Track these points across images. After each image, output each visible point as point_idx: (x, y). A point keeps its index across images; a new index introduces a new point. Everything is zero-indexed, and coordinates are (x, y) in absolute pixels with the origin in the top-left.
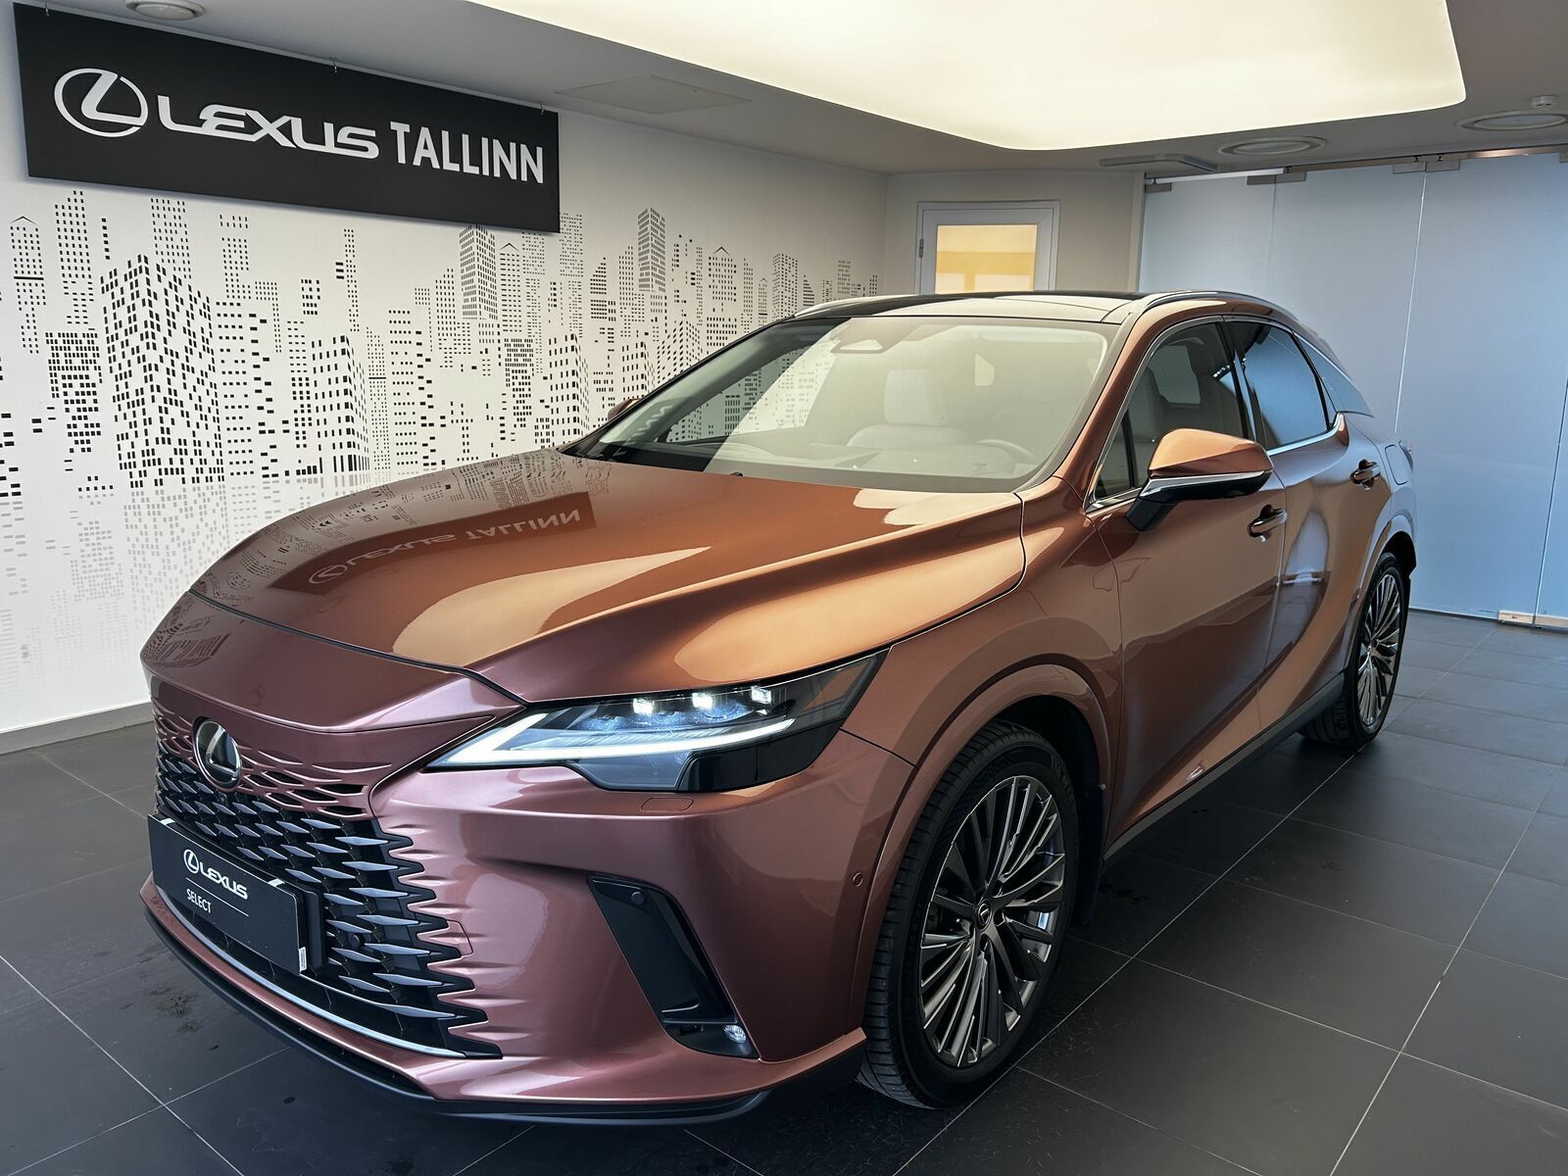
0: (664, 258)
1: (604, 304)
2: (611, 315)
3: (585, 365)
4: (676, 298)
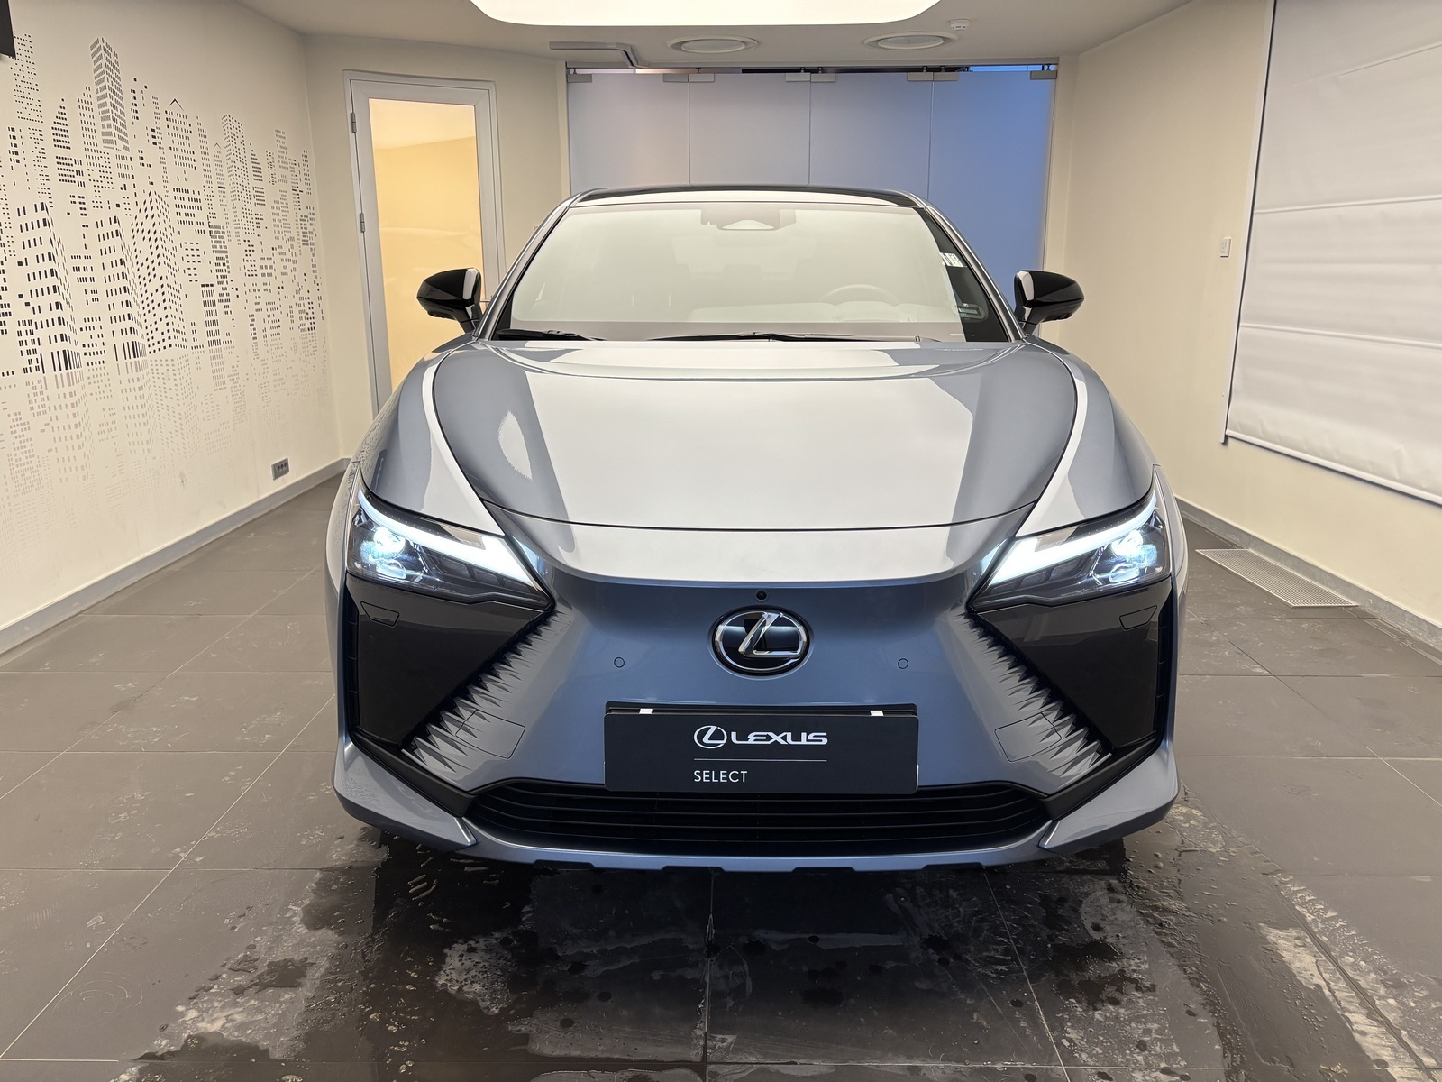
0: (122, 106)
1: (70, 162)
2: (78, 178)
3: (61, 247)
4: (142, 161)
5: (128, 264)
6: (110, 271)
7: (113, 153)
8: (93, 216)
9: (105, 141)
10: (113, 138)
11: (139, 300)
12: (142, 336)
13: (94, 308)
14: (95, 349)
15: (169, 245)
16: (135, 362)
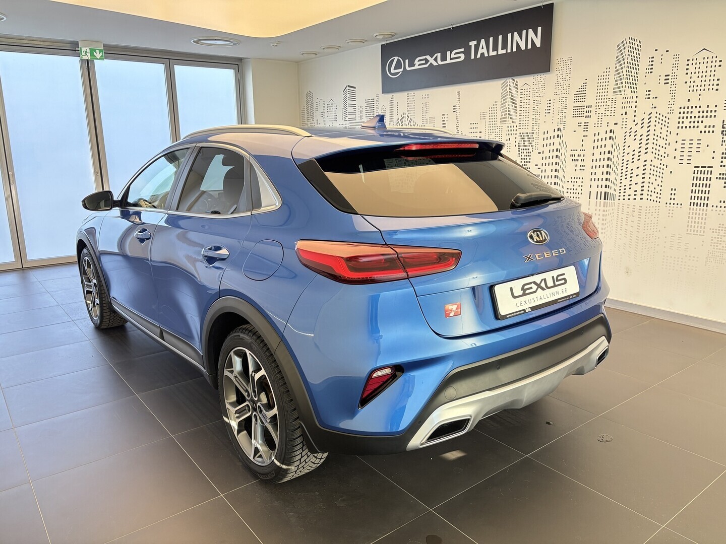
0: (637, 70)
1: (583, 108)
2: (587, 114)
3: (565, 146)
4: (648, 96)
5: (614, 153)
6: (597, 156)
7: (619, 98)
8: (592, 130)
9: (614, 92)
10: (624, 89)
11: (619, 172)
12: (615, 190)
13: (579, 174)
14: (575, 191)
15: (661, 142)
16: (604, 203)
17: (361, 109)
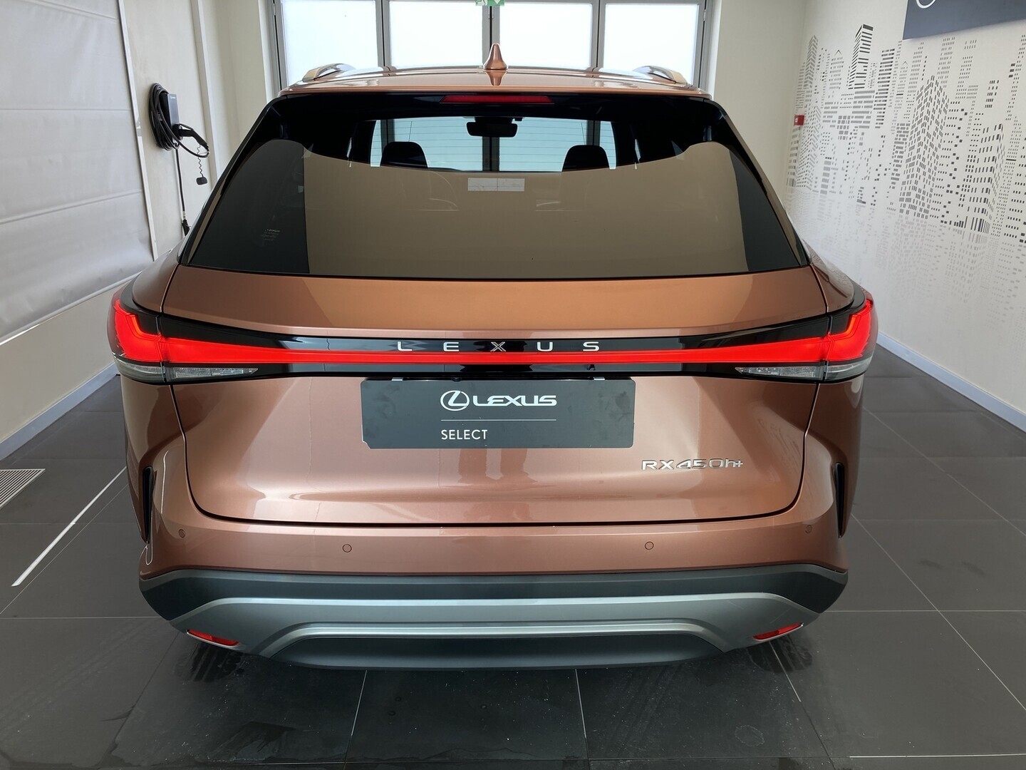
17: (873, 68)
